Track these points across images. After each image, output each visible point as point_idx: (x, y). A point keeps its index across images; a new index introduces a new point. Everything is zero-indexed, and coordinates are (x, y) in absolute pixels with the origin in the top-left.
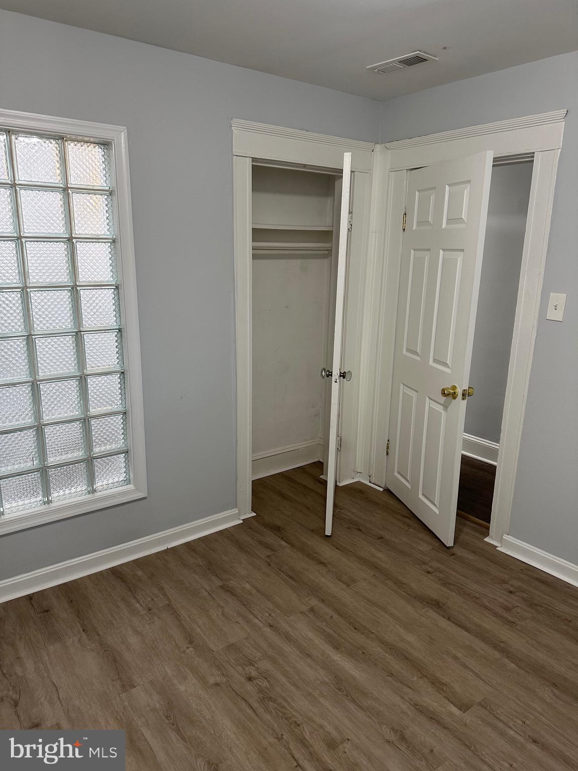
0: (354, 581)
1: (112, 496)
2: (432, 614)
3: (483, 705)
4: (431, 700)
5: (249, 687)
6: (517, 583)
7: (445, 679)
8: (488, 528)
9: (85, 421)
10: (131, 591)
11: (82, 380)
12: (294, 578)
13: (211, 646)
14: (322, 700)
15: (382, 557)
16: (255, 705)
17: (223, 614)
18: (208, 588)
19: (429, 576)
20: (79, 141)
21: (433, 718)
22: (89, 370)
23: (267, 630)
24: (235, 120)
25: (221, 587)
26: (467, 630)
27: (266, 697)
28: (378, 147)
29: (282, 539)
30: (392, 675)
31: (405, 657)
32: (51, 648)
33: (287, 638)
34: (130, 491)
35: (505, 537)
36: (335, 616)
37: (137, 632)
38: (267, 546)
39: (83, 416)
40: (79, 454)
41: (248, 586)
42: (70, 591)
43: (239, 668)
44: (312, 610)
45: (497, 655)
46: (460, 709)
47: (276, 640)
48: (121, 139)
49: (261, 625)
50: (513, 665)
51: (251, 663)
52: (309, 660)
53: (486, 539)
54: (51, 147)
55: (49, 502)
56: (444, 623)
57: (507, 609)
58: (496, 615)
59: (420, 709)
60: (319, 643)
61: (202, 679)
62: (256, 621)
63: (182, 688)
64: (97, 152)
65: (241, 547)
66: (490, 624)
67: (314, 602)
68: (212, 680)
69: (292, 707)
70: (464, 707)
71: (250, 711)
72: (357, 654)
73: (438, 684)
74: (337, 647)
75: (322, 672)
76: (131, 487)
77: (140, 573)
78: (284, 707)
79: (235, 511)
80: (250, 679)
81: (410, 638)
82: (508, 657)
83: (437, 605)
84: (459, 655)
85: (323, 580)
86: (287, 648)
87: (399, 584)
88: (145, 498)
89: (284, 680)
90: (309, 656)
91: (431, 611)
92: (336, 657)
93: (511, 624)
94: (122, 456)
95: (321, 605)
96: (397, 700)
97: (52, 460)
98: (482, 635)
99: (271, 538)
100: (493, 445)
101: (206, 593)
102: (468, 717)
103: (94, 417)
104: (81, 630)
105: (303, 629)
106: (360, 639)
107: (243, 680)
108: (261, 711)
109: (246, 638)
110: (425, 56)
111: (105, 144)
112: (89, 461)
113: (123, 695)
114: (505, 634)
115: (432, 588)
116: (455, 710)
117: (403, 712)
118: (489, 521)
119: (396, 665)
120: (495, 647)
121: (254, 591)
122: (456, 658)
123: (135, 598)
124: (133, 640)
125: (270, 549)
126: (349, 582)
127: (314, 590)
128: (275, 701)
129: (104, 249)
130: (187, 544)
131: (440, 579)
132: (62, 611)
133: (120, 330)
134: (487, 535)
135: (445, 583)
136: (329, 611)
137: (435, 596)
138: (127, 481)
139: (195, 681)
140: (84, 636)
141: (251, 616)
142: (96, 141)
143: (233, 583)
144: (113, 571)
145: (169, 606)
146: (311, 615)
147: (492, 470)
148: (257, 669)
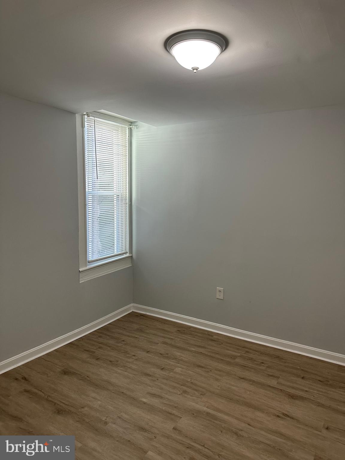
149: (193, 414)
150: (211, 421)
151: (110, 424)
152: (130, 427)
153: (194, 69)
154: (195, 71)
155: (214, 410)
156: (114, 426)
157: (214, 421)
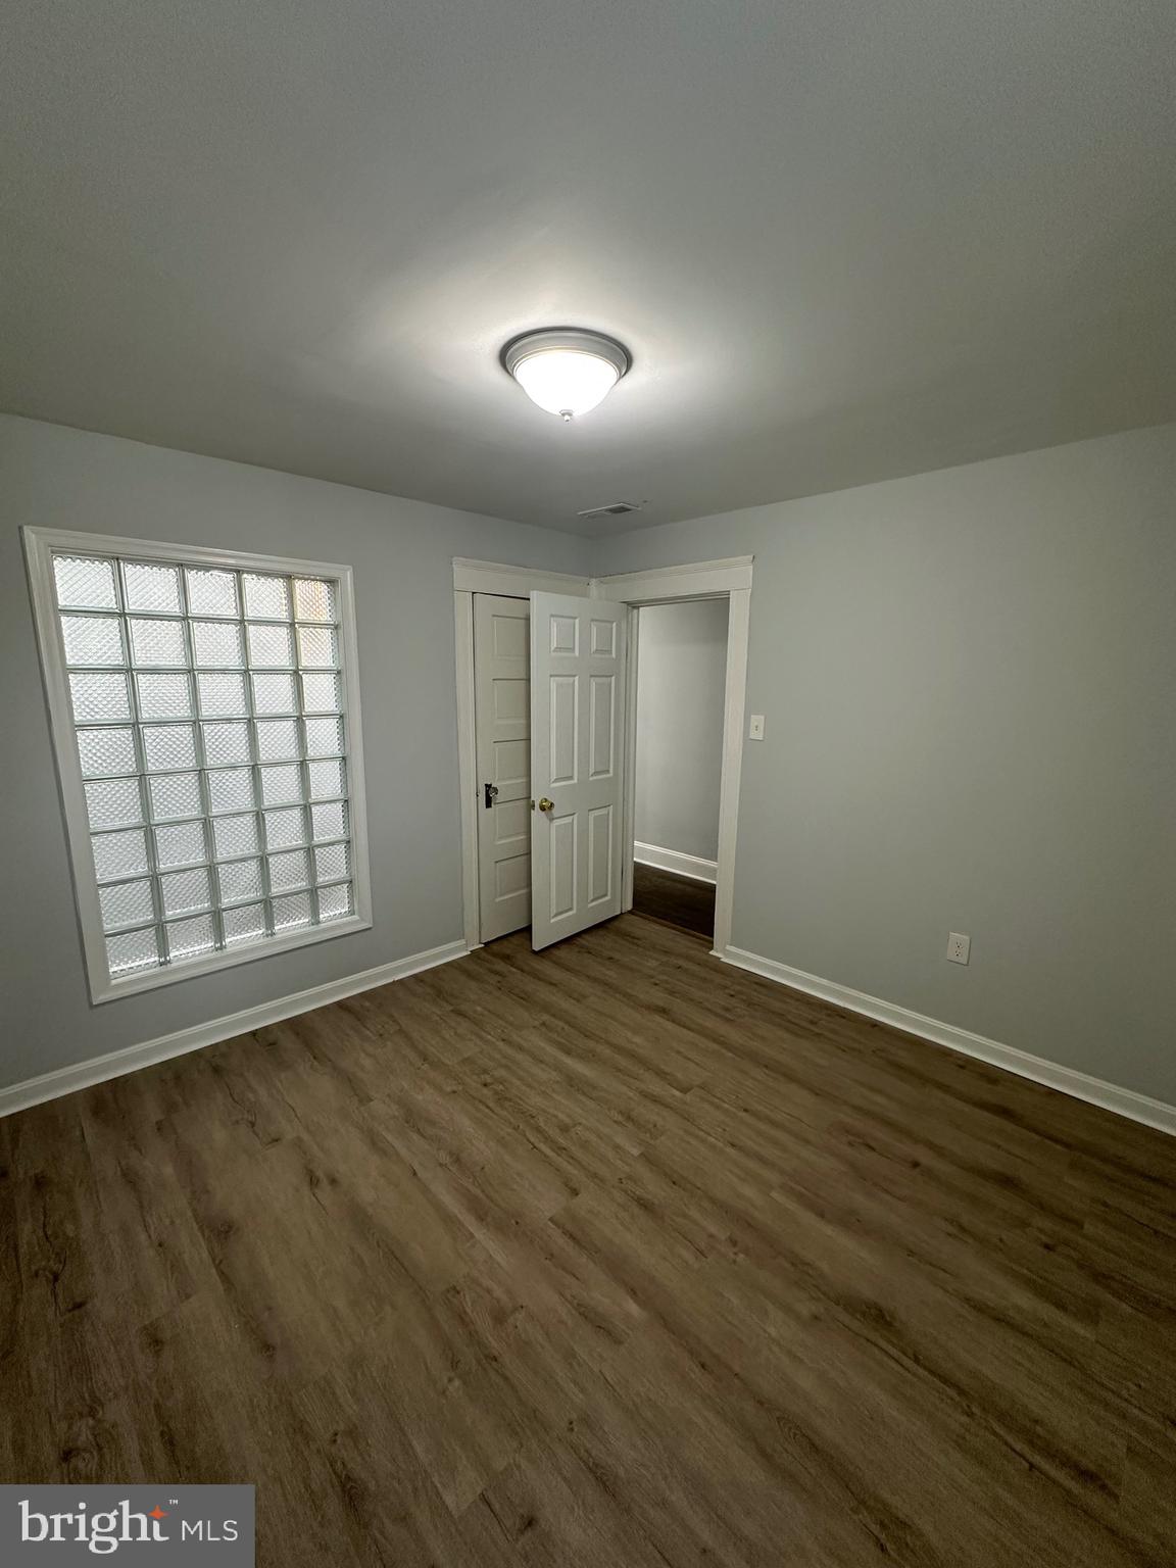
0: (584, 997)
1: (338, 926)
2: (658, 1018)
3: (702, 1087)
4: (656, 1087)
5: (485, 1091)
6: (738, 988)
7: (667, 1070)
8: (712, 943)
9: (310, 851)
10: (359, 1020)
11: (306, 809)
12: (525, 999)
13: (447, 1062)
14: (554, 1095)
15: (611, 974)
16: (491, 1105)
17: (456, 1033)
18: (439, 1013)
19: (657, 987)
20: (306, 579)
21: (655, 1100)
22: (314, 797)
23: (501, 1044)
24: (455, 558)
25: (452, 1011)
26: (689, 1029)
27: (501, 1099)
28: (593, 581)
29: (512, 966)
30: (620, 1070)
31: (632, 1055)
32: (283, 1075)
33: (520, 1048)
34: (357, 923)
35: (728, 947)
36: (566, 1027)
37: (368, 1055)
38: (497, 973)
39: (307, 845)
40: (303, 884)
41: (479, 1009)
42: (293, 1024)
43: (475, 1077)
44: (544, 1024)
45: (716, 1047)
46: (681, 1092)
47: (510, 1051)
48: (347, 577)
49: (494, 1040)
50: (730, 1054)
51: (485, 1071)
52: (543, 1066)
53: (711, 953)
54: (279, 585)
55: (273, 934)
56: (669, 1025)
57: (727, 1010)
58: (716, 1015)
59: (645, 1095)
60: (551, 1050)
61: (439, 1089)
62: (489, 1037)
63: (420, 1097)
64: (323, 588)
65: (469, 975)
66: (710, 1023)
67: (545, 1017)
68: (449, 1089)
69: (527, 1104)
70: (685, 1091)
71: (487, 1110)
72: (589, 1057)
73: (661, 1074)
74: (568, 1052)
75: (554, 1073)
76: (356, 917)
77: (367, 1004)
78: (519, 1104)
79: (463, 942)
80: (485, 1085)
81: (637, 1040)
82: (726, 1048)
83: (663, 1011)
84: (682, 1050)
85: (554, 998)
86: (520, 1057)
87: (626, 995)
88: (370, 929)
89: (518, 1083)
90: (541, 1062)
91: (656, 1016)
92: (568, 1061)
93: (728, 1020)
94: (346, 886)
95: (553, 1019)
96: (624, 1089)
97: (275, 890)
98: (703, 1032)
99: (500, 966)
100: (712, 864)
101: (438, 1018)
102: (688, 1097)
103: (318, 846)
104: (312, 1058)
105: (536, 1041)
106: (591, 1044)
107: (479, 1086)
108: (498, 1110)
109: (481, 1052)
110: (629, 507)
111: (331, 582)
112: (313, 892)
113: (362, 1108)
114: (724, 1029)
115: (658, 997)
116: (677, 1093)
117: (630, 1098)
118: (712, 936)
119: (623, 1062)
120: (715, 1040)
121: (486, 1013)
122: (678, 1052)
123: (365, 1026)
124: (367, 1062)
125: (500, 975)
126: (580, 999)
127: (546, 1008)
128: (510, 1100)
129: (328, 681)
130: (415, 976)
131: (666, 989)
132: (288, 1042)
133: (344, 758)
134: (712, 948)
135: (672, 993)
136: (561, 1024)
137: (661, 1004)
138: (352, 912)
139: (431, 1091)
140: (316, 1063)
141: (484, 1034)
142: (323, 578)
143: (464, 1007)
144: (340, 1004)
145: (401, 1031)
146: (544, 1029)
147: (712, 889)
148: (492, 1076)
149: (517, 1223)
150: (487, 1196)
151: (723, 1238)
152: (675, 1218)
153: (563, 415)
154: (567, 417)
155: (463, 1226)
156: (713, 1229)
157: (481, 1195)
